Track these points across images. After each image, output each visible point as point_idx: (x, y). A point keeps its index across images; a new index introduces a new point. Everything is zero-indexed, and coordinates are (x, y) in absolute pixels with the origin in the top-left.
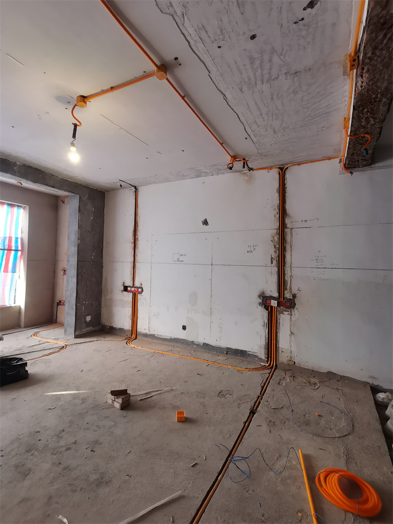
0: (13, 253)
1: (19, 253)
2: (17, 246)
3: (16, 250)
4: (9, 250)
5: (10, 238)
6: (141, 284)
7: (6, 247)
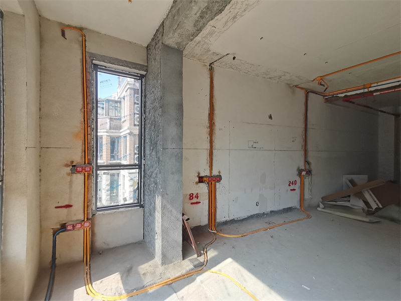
6: (219, 172)
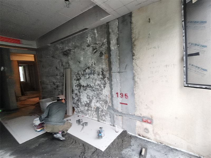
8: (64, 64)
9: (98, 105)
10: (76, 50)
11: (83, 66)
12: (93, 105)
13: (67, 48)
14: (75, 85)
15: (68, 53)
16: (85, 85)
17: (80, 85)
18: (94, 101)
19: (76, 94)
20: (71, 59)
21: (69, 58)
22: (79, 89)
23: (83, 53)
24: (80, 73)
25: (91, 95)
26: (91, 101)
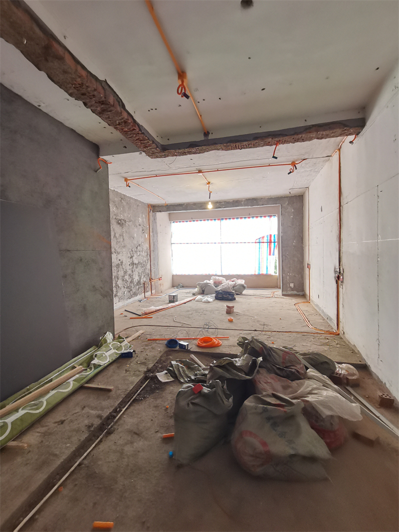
0: (273, 244)
1: (276, 243)
2: (275, 240)
3: (274, 242)
4: (270, 242)
5: (271, 235)
7: (269, 241)
8: (117, 235)
9: (145, 279)
10: (130, 223)
11: (135, 242)
12: (142, 280)
13: (122, 217)
14: (129, 263)
15: (123, 223)
16: (137, 262)
17: (133, 264)
18: (142, 277)
19: (130, 275)
20: (126, 232)
21: (124, 230)
22: (132, 268)
23: (136, 230)
24: (133, 250)
25: (140, 272)
26: (140, 278)
